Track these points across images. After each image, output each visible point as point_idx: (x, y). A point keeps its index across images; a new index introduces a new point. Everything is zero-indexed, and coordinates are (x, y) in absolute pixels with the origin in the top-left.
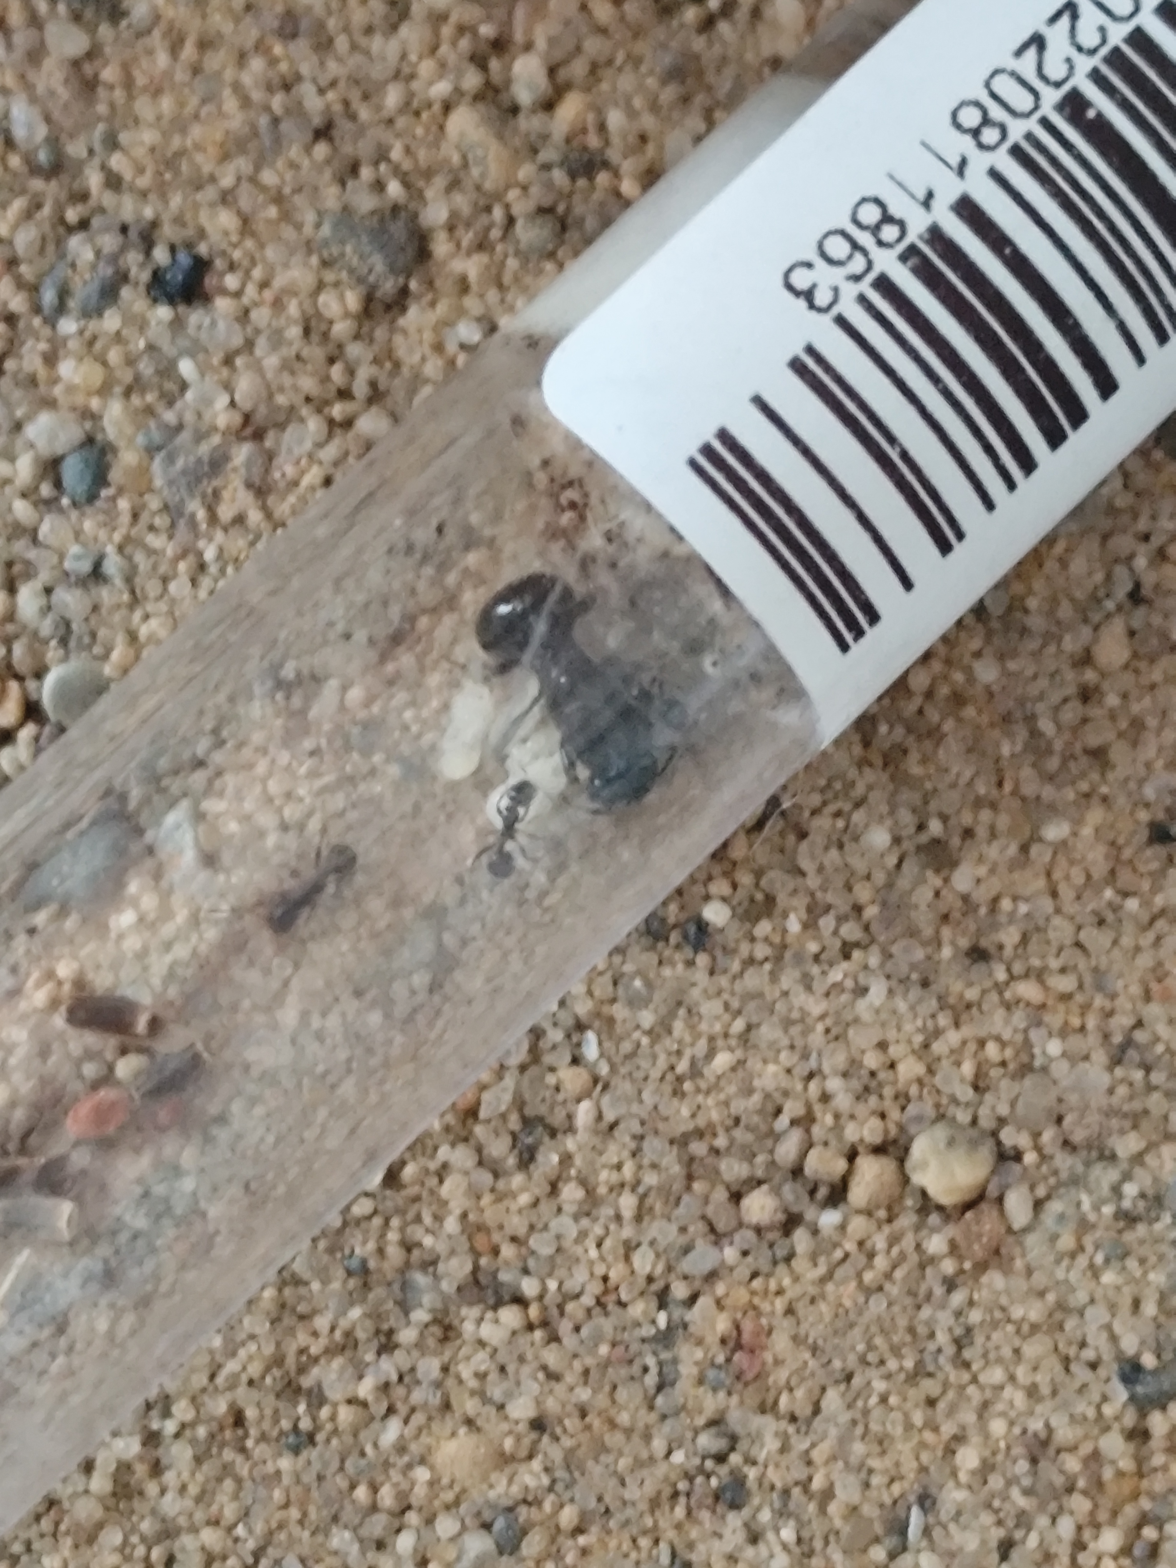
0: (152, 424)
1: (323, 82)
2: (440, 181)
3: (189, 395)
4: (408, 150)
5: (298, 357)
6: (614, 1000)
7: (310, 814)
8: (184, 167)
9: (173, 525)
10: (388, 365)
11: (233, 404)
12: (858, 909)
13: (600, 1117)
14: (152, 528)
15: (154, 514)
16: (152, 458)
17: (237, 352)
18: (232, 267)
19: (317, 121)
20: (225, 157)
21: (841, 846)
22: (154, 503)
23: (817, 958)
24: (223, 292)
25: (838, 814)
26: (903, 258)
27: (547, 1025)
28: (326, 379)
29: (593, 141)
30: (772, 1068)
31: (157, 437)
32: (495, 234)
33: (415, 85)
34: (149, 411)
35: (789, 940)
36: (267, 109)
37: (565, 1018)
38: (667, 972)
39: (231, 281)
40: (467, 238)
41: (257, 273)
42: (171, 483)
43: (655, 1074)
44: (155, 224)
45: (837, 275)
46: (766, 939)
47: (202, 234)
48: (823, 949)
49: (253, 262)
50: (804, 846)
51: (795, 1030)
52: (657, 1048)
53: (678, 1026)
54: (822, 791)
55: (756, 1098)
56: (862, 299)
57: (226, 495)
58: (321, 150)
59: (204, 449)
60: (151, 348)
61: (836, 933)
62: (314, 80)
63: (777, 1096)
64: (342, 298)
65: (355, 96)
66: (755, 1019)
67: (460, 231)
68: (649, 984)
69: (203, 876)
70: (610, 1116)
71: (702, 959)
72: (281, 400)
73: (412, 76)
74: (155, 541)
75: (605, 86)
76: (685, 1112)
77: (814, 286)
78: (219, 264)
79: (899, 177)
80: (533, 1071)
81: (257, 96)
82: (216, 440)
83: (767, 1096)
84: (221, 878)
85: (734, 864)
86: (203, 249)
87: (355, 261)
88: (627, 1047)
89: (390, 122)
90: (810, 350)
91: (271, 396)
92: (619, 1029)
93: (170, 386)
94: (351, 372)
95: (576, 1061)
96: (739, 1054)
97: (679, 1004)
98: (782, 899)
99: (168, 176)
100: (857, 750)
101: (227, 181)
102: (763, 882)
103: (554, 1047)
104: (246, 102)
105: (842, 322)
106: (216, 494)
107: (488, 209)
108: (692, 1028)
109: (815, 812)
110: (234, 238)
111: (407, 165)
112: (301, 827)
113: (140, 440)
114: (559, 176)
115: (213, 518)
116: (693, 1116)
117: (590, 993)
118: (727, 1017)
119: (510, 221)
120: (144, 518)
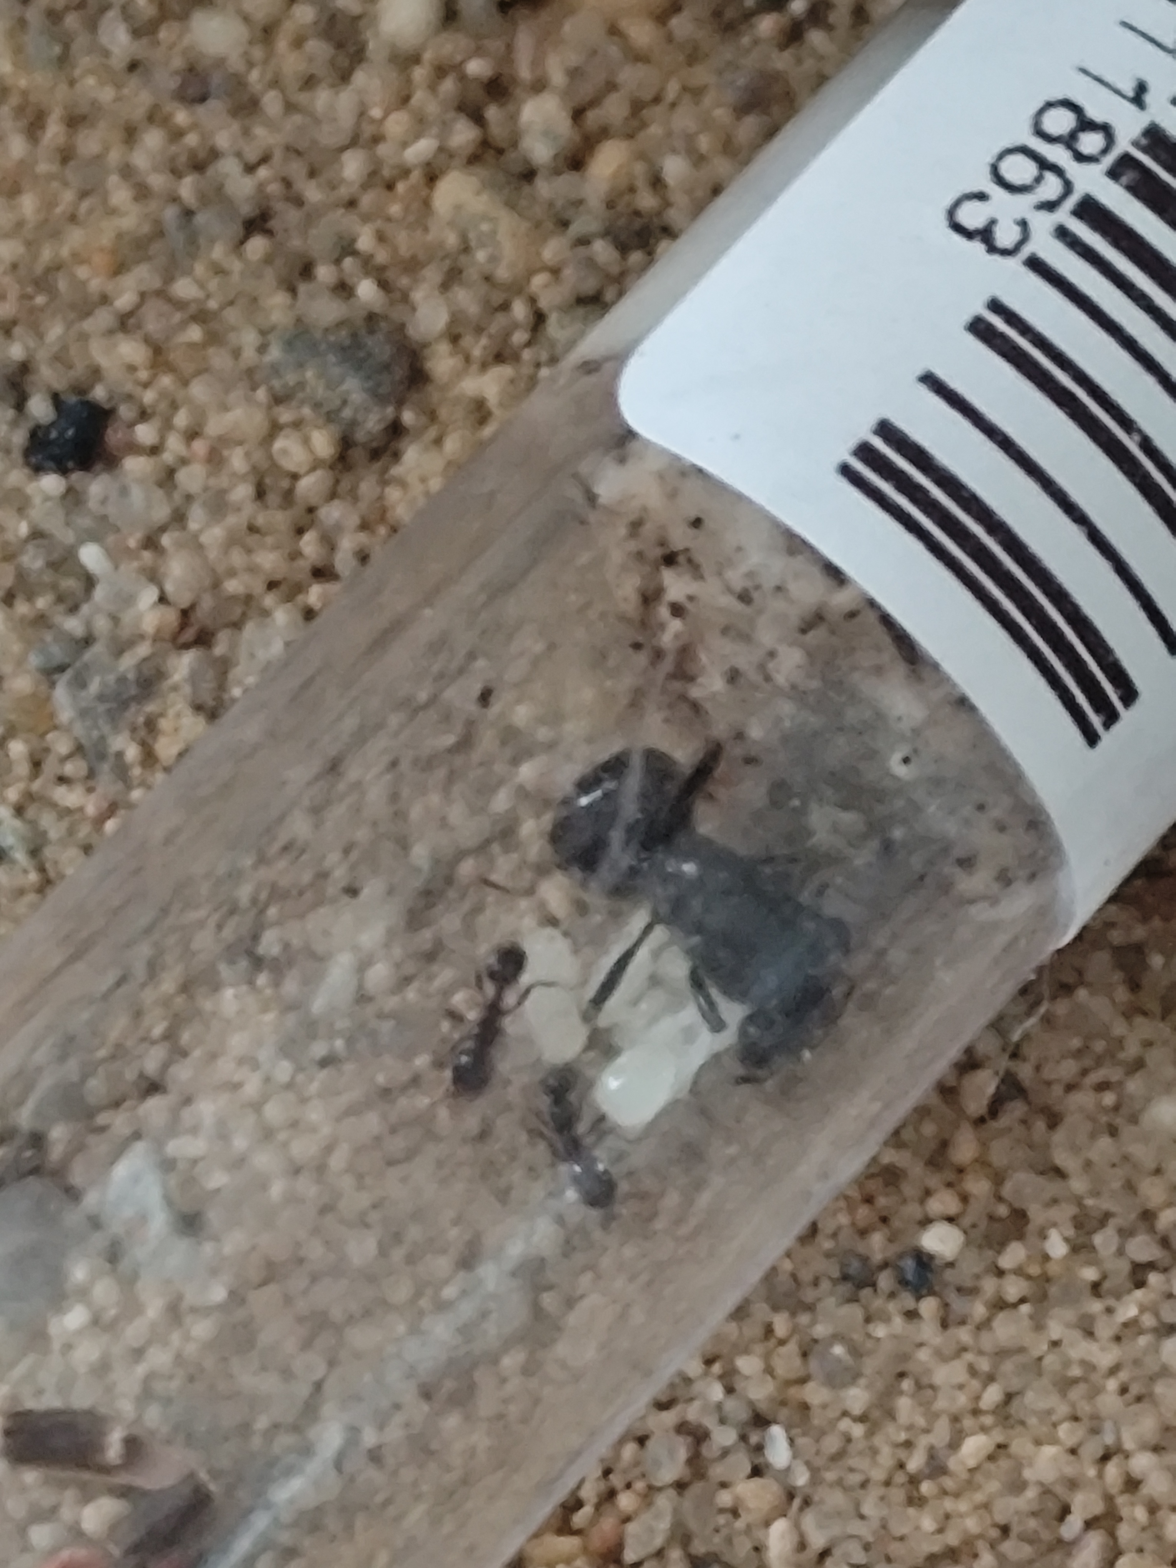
0: (49, 637)
1: (252, 156)
2: (433, 275)
3: (99, 593)
4: (381, 237)
5: (252, 529)
6: (803, 1380)
7: (329, 1149)
8: (62, 285)
9: (91, 774)
10: (382, 530)
11: (163, 599)
12: (1148, 1216)
13: (802, 1546)
14: (62, 780)
15: (64, 759)
16: (53, 685)
17: (163, 529)
18: (144, 415)
19: (247, 210)
20: (119, 269)
21: (1113, 1132)
22: (61, 745)
23: (1096, 1288)
24: (134, 448)
25: (1103, 1087)
26: (1113, 174)
27: (710, 1422)
28: (295, 555)
29: (647, 201)
30: (1049, 1451)
31: (58, 653)
32: (519, 337)
33: (382, 150)
34: (41, 620)
35: (1053, 1269)
36: (175, 199)
37: (736, 1409)
38: (880, 1331)
39: (145, 433)
40: (478, 348)
41: (181, 419)
42: (84, 713)
43: (878, 1475)
44: (25, 368)
45: (1022, 205)
46: (1019, 1271)
47: (96, 373)
48: (1104, 1277)
49: (174, 406)
50: (1059, 1136)
51: (1076, 1393)
52: (878, 1440)
53: (904, 1405)
54: (1078, 1054)
55: (1031, 1493)
56: (1062, 233)
57: (164, 724)
58: (257, 245)
59: (128, 662)
60: (37, 534)
61: (1120, 1252)
62: (239, 155)
63: (1059, 1490)
64: (306, 441)
65: (297, 169)
66: (1015, 1384)
67: (467, 341)
68: (856, 1352)
69: (182, 1245)
70: (817, 1540)
71: (928, 1306)
72: (232, 586)
73: (377, 139)
74: (69, 797)
75: (655, 130)
76: (928, 1524)
77: (993, 222)
78: (125, 412)
79: (1096, 73)
80: (697, 1488)
81: (158, 181)
82: (143, 650)
83: (1046, 1491)
84: (208, 1248)
85: (961, 1170)
86: (99, 393)
87: (321, 392)
88: (831, 1444)
89: (351, 204)
90: (996, 306)
91: (216, 585)
92: (817, 1419)
93: (70, 584)
94: (329, 543)
95: (757, 1472)
96: (998, 1436)
97: (902, 1375)
98: (1037, 1214)
99: (40, 300)
100: (1122, 994)
101: (125, 301)
102: (1007, 1190)
103: (725, 1453)
104: (142, 192)
105: (1036, 265)
106: (151, 725)
107: (505, 307)
108: (926, 1406)
109: (1070, 1087)
110: (143, 375)
111: (382, 256)
112: (321, 1169)
113: (34, 660)
114: (602, 250)
115: (149, 758)
116: (940, 1531)
117: (769, 1370)
118: (975, 1384)
119: (539, 319)
120: (50, 767)
